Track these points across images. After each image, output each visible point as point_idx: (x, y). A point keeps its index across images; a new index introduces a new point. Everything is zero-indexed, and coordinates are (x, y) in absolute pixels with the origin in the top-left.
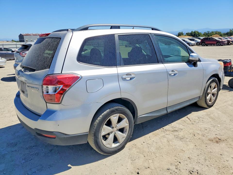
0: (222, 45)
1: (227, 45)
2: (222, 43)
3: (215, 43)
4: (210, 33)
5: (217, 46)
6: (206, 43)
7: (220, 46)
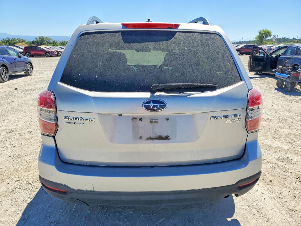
0: (52, 57)
1: (56, 56)
2: (52, 54)
3: (44, 53)
4: (10, 40)
5: (47, 57)
6: (32, 53)
7: (49, 57)
